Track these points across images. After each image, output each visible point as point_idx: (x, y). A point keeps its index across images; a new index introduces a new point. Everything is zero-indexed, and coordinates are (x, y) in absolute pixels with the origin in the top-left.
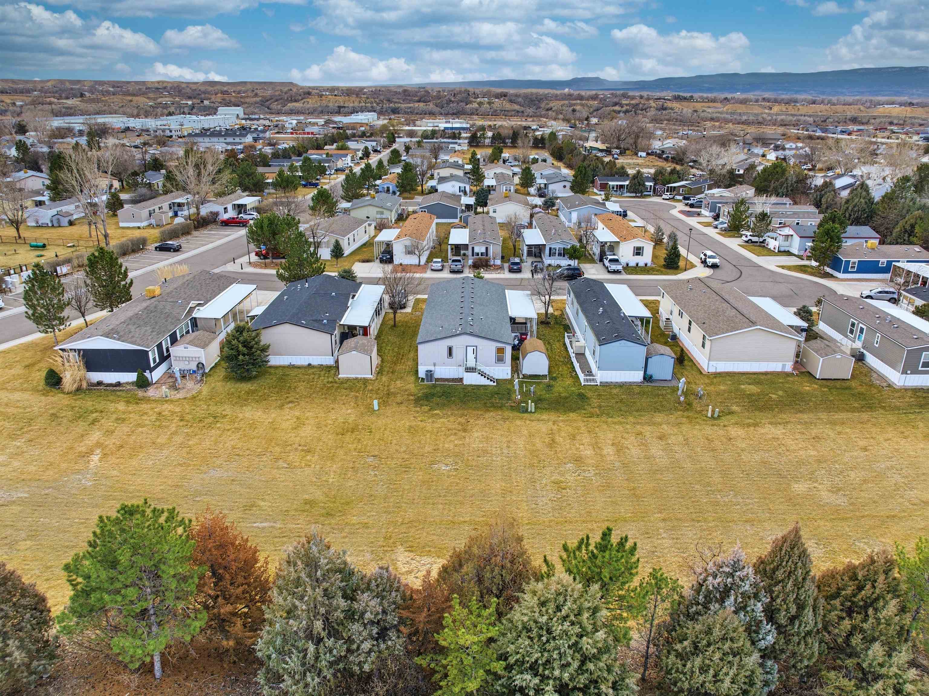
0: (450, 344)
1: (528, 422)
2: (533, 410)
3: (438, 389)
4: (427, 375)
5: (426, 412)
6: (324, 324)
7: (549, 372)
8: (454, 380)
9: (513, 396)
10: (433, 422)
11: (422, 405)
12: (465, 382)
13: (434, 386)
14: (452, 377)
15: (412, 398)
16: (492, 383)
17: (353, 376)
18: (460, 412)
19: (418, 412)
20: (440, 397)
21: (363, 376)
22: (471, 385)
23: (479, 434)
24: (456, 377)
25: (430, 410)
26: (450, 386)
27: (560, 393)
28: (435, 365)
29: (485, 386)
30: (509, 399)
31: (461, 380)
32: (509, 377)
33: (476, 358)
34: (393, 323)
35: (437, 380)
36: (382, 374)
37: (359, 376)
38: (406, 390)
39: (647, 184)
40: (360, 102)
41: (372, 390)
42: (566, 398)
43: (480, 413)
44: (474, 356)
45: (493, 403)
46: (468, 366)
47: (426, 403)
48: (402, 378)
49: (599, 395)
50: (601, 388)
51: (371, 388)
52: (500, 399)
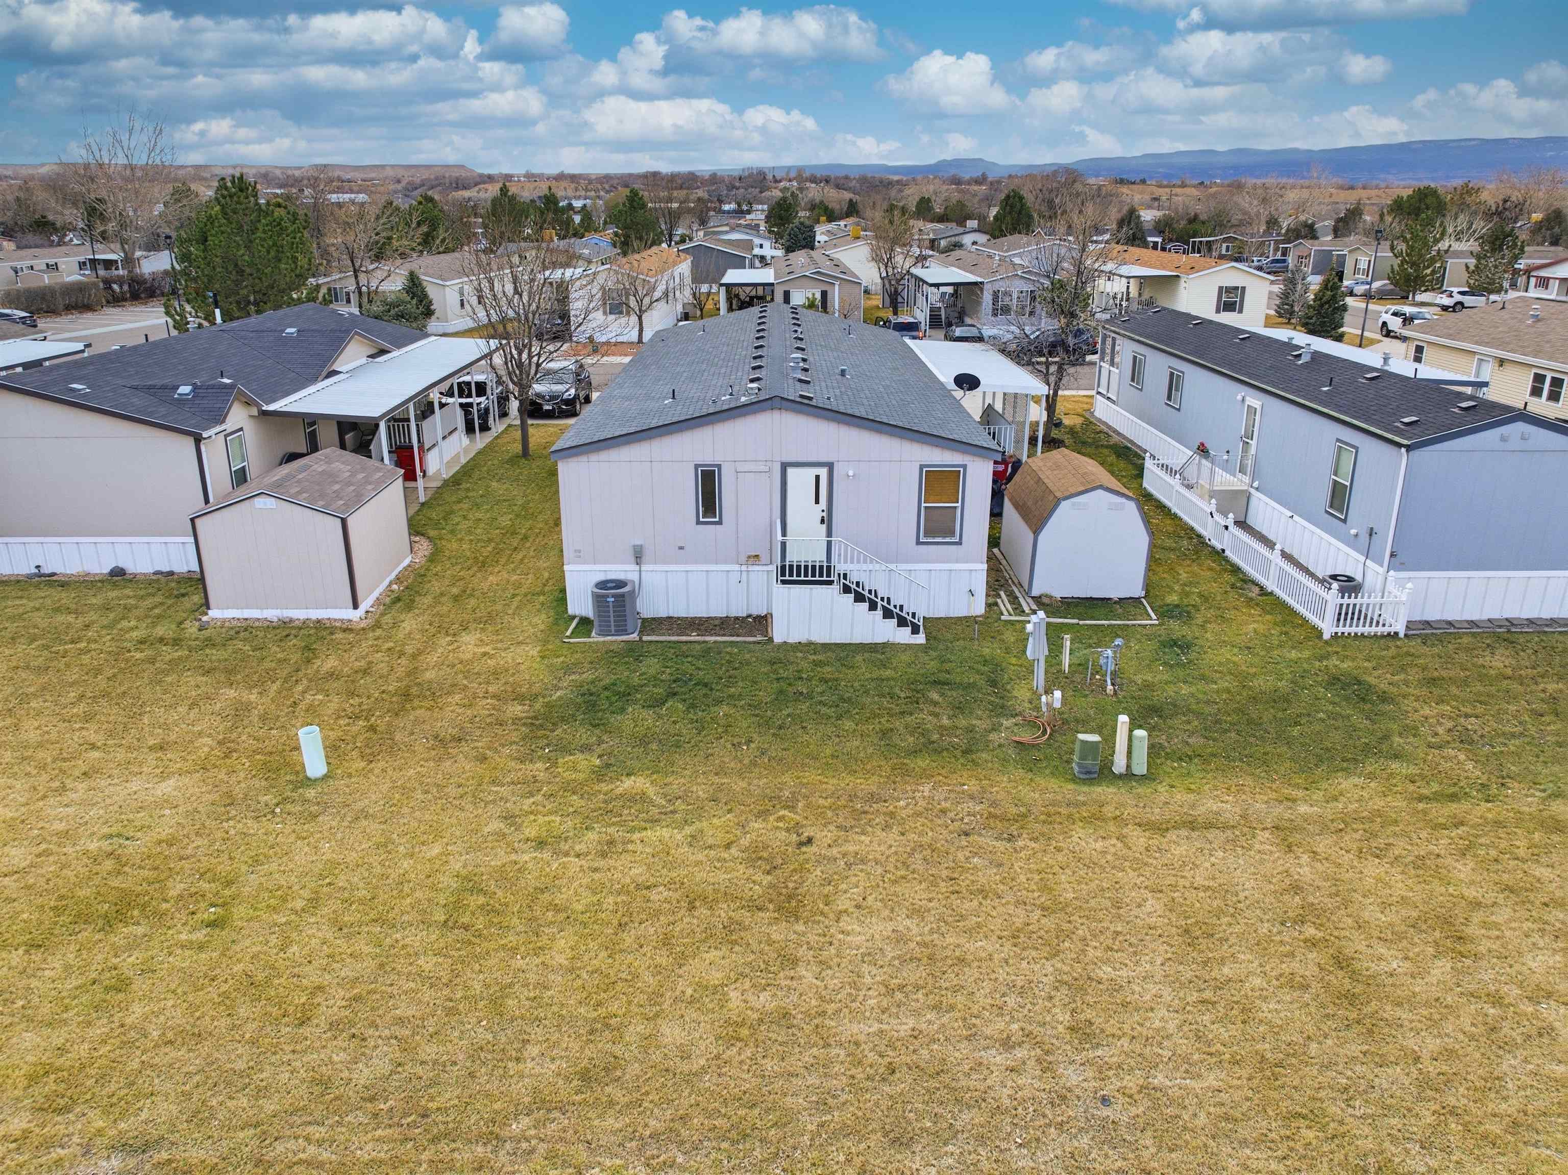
0: (707, 458)
1: (1139, 839)
2: (1141, 767)
3: (651, 666)
4: (599, 601)
5: (571, 788)
6: (182, 401)
7: (1148, 586)
8: (725, 624)
9: (1021, 693)
10: (608, 848)
11: (564, 749)
12: (780, 633)
13: (634, 652)
14: (718, 610)
15: (517, 709)
16: (904, 636)
17: (272, 614)
18: (760, 783)
19: (531, 786)
20: (656, 703)
21: (315, 614)
22: (809, 647)
23: (880, 928)
24: (739, 610)
25: (599, 775)
26: (707, 651)
27: (1243, 679)
28: (638, 557)
29: (873, 648)
30: (1001, 709)
31: (762, 622)
32: (978, 607)
33: (827, 521)
34: (518, 448)
35: (651, 624)
36: (410, 607)
37: (299, 614)
38: (496, 674)
39: (1149, 239)
40: (576, 189)
41: (332, 675)
42: (1279, 700)
43: (867, 785)
44: (818, 511)
45: (918, 730)
46: (793, 557)
47: (583, 735)
48: (490, 618)
49: (1433, 682)
50: (1415, 646)
51: (331, 663)
52: (959, 709)
